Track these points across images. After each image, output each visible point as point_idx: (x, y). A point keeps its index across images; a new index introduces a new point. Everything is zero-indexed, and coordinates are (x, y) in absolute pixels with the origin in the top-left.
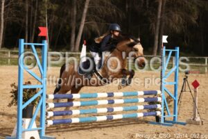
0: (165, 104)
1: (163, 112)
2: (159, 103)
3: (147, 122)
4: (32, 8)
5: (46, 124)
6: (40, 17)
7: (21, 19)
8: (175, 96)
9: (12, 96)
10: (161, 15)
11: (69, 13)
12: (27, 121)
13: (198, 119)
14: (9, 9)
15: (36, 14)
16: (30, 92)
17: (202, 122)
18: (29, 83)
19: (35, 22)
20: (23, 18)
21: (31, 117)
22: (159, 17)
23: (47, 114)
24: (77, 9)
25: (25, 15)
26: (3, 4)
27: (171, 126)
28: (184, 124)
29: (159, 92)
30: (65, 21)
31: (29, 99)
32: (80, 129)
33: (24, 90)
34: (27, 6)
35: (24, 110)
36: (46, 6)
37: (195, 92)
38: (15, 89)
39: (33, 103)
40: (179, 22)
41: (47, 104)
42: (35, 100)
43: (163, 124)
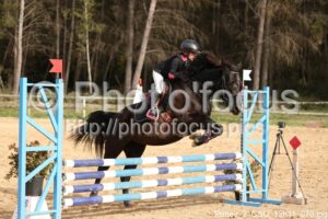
0: (248, 174)
1: (245, 185)
2: (239, 172)
3: (222, 201)
4: (66, 31)
5: (63, 204)
6: (78, 44)
7: (48, 48)
8: (264, 161)
9: (11, 163)
10: (264, 38)
11: (122, 36)
12: (34, 200)
13: (299, 195)
14: (31, 32)
15: (71, 40)
16: (37, 157)
17: (306, 200)
18: (37, 143)
19: (70, 51)
20: (51, 46)
21: (40, 194)
22: (260, 41)
23: (63, 190)
24: (135, 31)
25: (55, 41)
26: (21, 25)
27: (258, 206)
28: (278, 204)
29: (239, 155)
30: (117, 50)
31: (36, 166)
32: (118, 212)
33: (29, 154)
34: (58, 26)
35: (28, 184)
36: (87, 27)
37: (295, 154)
38: (15, 153)
39: (42, 173)
40: (291, 48)
41: (63, 175)
42: (45, 169)
43: (245, 204)
